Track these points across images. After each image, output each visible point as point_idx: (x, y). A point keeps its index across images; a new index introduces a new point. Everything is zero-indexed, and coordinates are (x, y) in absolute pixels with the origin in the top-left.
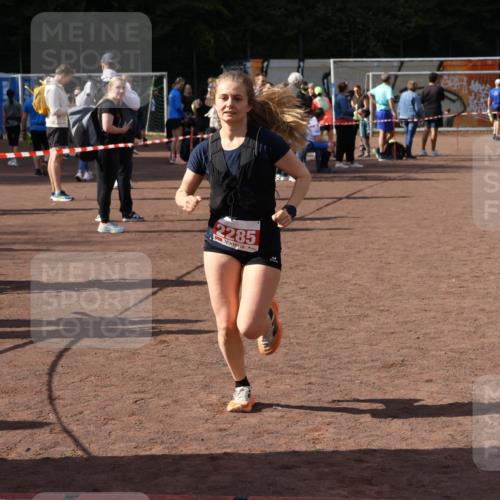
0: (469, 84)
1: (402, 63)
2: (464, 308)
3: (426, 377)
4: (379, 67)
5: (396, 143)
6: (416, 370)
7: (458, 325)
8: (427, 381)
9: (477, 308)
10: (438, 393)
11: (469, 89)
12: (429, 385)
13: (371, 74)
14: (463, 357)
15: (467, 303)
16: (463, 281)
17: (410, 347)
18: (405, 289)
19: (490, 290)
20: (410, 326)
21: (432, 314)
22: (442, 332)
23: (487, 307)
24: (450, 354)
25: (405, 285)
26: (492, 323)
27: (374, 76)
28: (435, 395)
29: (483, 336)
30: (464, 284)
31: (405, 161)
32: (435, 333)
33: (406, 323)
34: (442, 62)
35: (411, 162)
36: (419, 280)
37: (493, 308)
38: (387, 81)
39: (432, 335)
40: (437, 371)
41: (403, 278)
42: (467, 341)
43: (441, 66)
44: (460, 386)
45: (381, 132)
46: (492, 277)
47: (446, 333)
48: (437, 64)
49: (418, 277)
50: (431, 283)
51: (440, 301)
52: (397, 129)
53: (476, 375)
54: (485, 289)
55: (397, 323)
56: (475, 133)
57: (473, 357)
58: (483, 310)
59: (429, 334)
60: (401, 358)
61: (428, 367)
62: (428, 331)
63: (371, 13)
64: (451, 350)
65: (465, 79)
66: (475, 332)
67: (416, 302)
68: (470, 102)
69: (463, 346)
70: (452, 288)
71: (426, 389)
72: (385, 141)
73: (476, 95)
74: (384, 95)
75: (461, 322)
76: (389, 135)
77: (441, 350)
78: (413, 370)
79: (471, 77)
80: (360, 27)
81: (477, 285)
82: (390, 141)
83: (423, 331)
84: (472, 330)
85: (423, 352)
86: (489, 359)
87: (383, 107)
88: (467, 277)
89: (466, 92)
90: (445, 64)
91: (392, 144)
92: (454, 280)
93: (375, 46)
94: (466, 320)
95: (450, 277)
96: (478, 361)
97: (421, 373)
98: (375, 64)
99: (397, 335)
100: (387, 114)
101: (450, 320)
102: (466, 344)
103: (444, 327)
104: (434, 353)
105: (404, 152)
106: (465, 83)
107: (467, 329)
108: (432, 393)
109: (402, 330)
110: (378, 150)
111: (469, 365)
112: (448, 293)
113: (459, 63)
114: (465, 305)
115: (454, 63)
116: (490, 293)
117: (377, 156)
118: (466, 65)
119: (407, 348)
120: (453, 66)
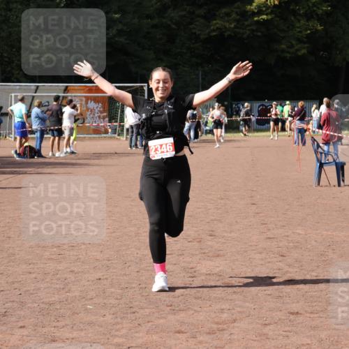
0: (87, 103)
1: (38, 87)
2: (59, 270)
3: (21, 324)
4: (20, 90)
5: (30, 146)
6: (14, 319)
8: (21, 327)
9: (68, 270)
10: (27, 336)
11: (87, 107)
12: (22, 330)
13: (13, 95)
14: (51, 308)
16: (62, 250)
17: (13, 301)
18: (17, 256)
19: (80, 256)
20: (16, 285)
21: (34, 276)
22: (39, 289)
23: (76, 269)
24: (42, 306)
25: (18, 254)
26: (78, 281)
27: (15, 96)
28: (25, 337)
29: (69, 291)
30: (61, 252)
31: (36, 159)
32: (34, 290)
33: (13, 283)
34: (67, 87)
35: (41, 160)
37: (80, 270)
38: (22, 100)
39: (31, 292)
40: (30, 319)
41: (19, 249)
42: (56, 296)
43: (66, 90)
44: (45, 330)
45: (18, 138)
46: (83, 247)
47: (42, 289)
48: (63, 88)
49: (30, 248)
50: (38, 252)
51: (42, 266)
52: (29, 136)
53: (58, 321)
54: (77, 255)
55: (7, 283)
56: (90, 139)
57: (58, 307)
58: (73, 271)
60: (5, 310)
61: (23, 316)
62: (29, 289)
63: (14, 50)
64: (43, 303)
65: (84, 99)
66: (63, 289)
67: (24, 266)
68: (88, 116)
69: (53, 299)
70: (53, 255)
71: (19, 334)
72: (21, 145)
73: (91, 111)
74: (21, 110)
75: (55, 281)
76: (24, 140)
77: (36, 303)
78: (12, 319)
79: (88, 99)
80: (7, 59)
81: (72, 253)
82: (25, 145)
83: (25, 289)
84: (62, 287)
85: (22, 304)
86: (70, 309)
87: (20, 120)
88: (65, 247)
89: (85, 108)
90: (69, 88)
91: (26, 147)
92: (55, 249)
93: (18, 74)
94: (59, 279)
95: (53, 247)
96: (62, 311)
97: (18, 321)
98: (18, 87)
99: (5, 293)
100: (23, 125)
101: (47, 280)
102: (56, 298)
103: (42, 285)
104: (29, 305)
105: (35, 152)
106: (84, 103)
107: (58, 286)
108: (23, 336)
109: (9, 288)
110: (16, 152)
111: (55, 313)
112: (49, 259)
113: (79, 88)
114: (60, 268)
115: (76, 88)
116: (80, 259)
117: (15, 156)
118: (84, 90)
119: (11, 302)
120: (75, 90)
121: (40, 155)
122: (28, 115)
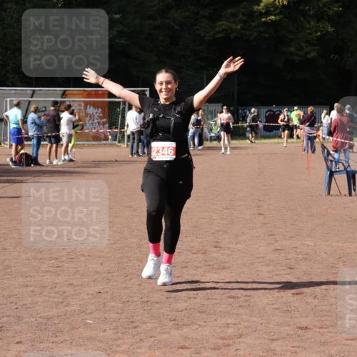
0: (86, 108)
1: (34, 91)
2: (57, 283)
3: (17, 339)
4: (15, 95)
5: (26, 154)
6: (10, 334)
7: (49, 297)
8: (18, 343)
9: (67, 283)
10: (24, 352)
11: (85, 112)
12: (19, 346)
13: (8, 99)
14: (49, 322)
15: (59, 280)
16: (60, 262)
17: (9, 316)
18: (14, 269)
19: (79, 269)
20: (12, 299)
21: (31, 289)
22: (37, 303)
23: (74, 282)
24: (40, 320)
25: (14, 267)
26: (77, 294)
27: (10, 101)
28: (22, 353)
29: (68, 305)
30: (59, 265)
31: (33, 167)
32: (31, 304)
33: (9, 296)
34: (65, 91)
35: (38, 168)
36: (27, 262)
37: (79, 283)
38: (18, 105)
39: (28, 306)
40: (27, 334)
41: (15, 261)
42: (54, 310)
43: (64, 94)
44: (43, 346)
45: (14, 145)
46: (82, 259)
47: (40, 303)
48: (61, 92)
49: (26, 260)
50: (36, 264)
51: (39, 278)
52: (25, 143)
53: (56, 336)
54: (76, 268)
55: (3, 296)
56: (89, 145)
57: (57, 322)
58: (71, 284)
59: (25, 304)
61: (20, 331)
62: (25, 302)
64: (40, 317)
65: (83, 104)
67: (21, 279)
68: (87, 122)
69: (51, 313)
70: (51, 267)
71: (15, 349)
72: (17, 152)
73: (90, 116)
74: (16, 117)
75: (53, 295)
76: (20, 147)
77: (34, 317)
78: (8, 334)
79: (86, 104)
81: (70, 265)
83: (21, 303)
84: (60, 301)
85: (19, 319)
86: (69, 323)
87: (15, 126)
88: (64, 259)
89: (84, 114)
90: (67, 93)
91: (22, 154)
92: (53, 261)
93: (14, 77)
94: (57, 293)
95: (51, 259)
96: (60, 326)
97: (14, 337)
98: (13, 92)
100: (19, 131)
101: (45, 293)
102: (54, 312)
103: (39, 299)
104: (26, 320)
105: (31, 160)
106: (83, 107)
107: (56, 300)
108: (20, 351)
109: (5, 302)
110: (11, 159)
111: (53, 328)
112: (47, 272)
113: (78, 92)
115: (74, 92)
116: (79, 271)
117: (11, 164)
118: (82, 94)
119: (7, 316)
120: (73, 95)
121: (37, 163)
122: (24, 121)
